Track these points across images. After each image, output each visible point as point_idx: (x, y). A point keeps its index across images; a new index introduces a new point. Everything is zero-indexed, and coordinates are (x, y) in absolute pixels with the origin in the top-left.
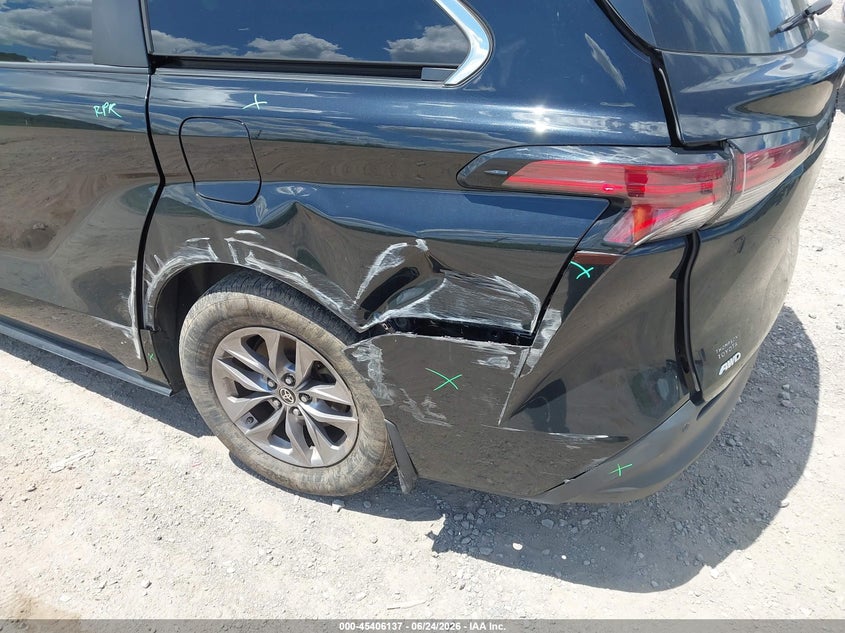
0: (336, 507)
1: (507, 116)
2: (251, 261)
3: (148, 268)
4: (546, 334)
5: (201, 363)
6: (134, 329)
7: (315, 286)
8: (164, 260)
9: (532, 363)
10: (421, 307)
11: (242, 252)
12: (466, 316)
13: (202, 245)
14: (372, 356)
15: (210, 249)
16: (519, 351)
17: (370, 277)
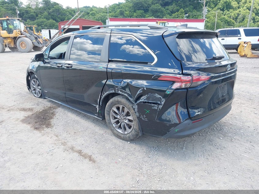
0: (129, 142)
1: (157, 69)
2: (119, 92)
3: (102, 94)
4: (163, 103)
5: (108, 112)
6: (98, 106)
7: (129, 96)
8: (106, 93)
9: (161, 108)
10: (145, 100)
11: (118, 90)
12: (152, 101)
13: (112, 90)
14: (136, 107)
15: (113, 90)
16: (159, 106)
17: (137, 94)
